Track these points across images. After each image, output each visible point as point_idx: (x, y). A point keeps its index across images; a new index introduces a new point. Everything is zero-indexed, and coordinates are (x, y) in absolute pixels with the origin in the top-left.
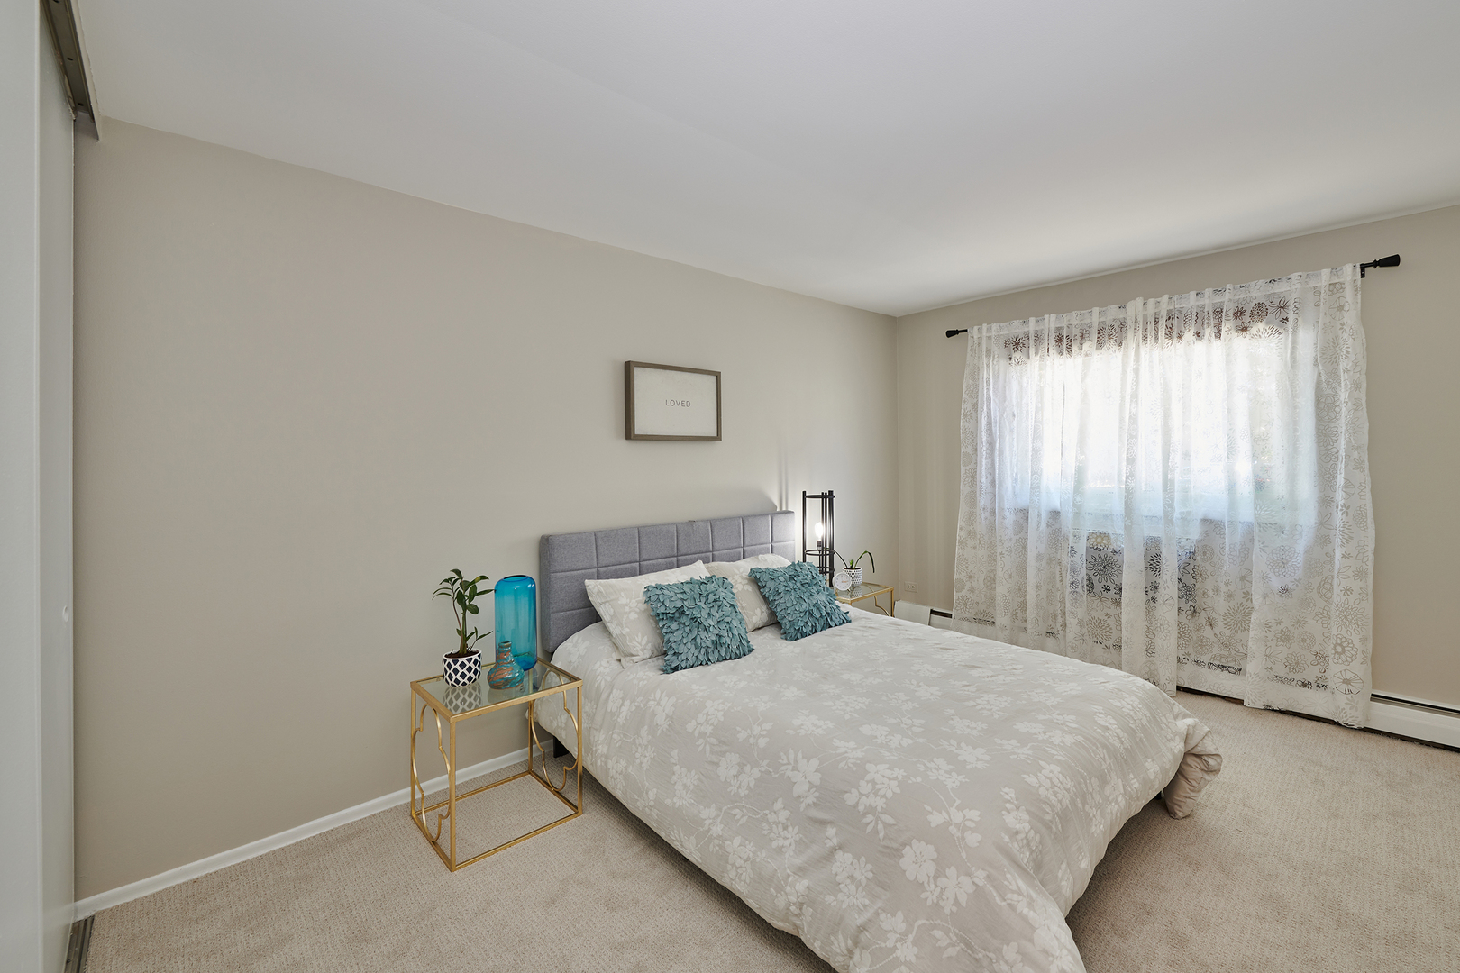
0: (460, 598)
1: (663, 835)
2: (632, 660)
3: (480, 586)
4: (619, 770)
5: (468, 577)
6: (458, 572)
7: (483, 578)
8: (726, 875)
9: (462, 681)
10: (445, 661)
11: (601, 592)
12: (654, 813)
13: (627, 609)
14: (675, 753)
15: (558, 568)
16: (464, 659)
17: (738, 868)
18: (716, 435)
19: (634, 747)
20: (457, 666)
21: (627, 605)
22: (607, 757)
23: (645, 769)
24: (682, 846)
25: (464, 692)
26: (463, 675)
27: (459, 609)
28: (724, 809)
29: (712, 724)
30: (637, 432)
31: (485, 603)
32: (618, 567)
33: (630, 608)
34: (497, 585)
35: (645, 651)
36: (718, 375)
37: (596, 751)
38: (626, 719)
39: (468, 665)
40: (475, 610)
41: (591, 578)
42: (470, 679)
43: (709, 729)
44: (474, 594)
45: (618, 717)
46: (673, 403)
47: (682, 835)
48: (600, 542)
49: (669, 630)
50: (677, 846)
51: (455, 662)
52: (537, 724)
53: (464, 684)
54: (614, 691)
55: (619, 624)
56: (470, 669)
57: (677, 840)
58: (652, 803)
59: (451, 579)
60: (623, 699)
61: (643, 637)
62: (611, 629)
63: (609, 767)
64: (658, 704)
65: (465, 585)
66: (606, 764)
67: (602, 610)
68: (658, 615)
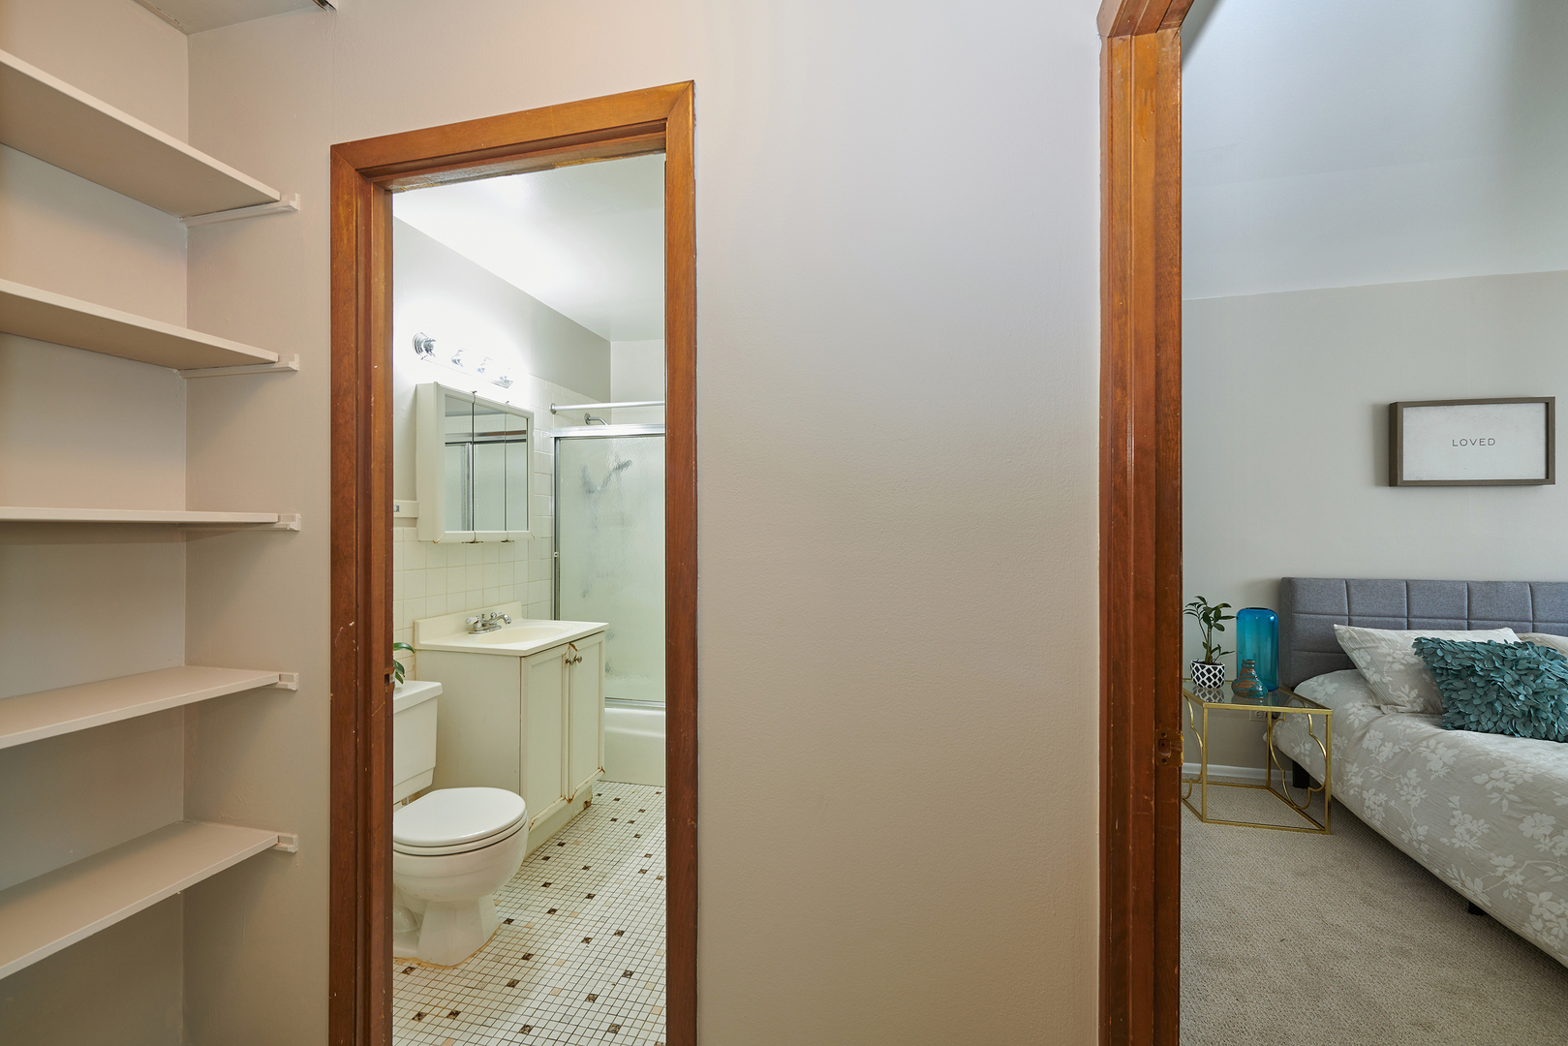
0: (1206, 618)
1: (1436, 872)
2: (1397, 710)
3: (1224, 612)
4: (1378, 803)
5: (1211, 605)
6: (1203, 599)
7: (1226, 605)
8: (1527, 925)
9: (1208, 684)
10: (1193, 665)
11: (1355, 638)
12: (1425, 848)
13: (1390, 659)
14: (1456, 799)
15: (1301, 609)
16: (1210, 667)
17: (1546, 921)
18: (1543, 477)
19: (1398, 785)
20: (1204, 671)
21: (1389, 655)
22: (1362, 788)
23: (1413, 806)
24: (1463, 885)
25: (1210, 693)
26: (1209, 679)
27: (1205, 626)
28: (1527, 863)
29: (1514, 783)
30: (1406, 477)
31: (1230, 626)
32: (1377, 619)
33: (1394, 658)
34: (1239, 613)
35: (1415, 704)
36: (1549, 404)
37: (1348, 780)
38: (1387, 758)
39: (1214, 672)
40: (1222, 628)
41: (1342, 623)
42: (1215, 684)
43: (1509, 786)
44: (1218, 617)
45: (1378, 754)
46: (1464, 443)
47: (1463, 875)
48: (1353, 590)
49: (1450, 687)
50: (1456, 885)
51: (1203, 668)
52: (1276, 748)
53: (1210, 687)
54: (1372, 732)
55: (1379, 672)
56: (1215, 676)
57: (1456, 879)
58: (1422, 838)
59: (1195, 604)
60: (1383, 740)
61: (1411, 689)
62: (1367, 675)
63: (1364, 796)
64: (1433, 752)
65: (1208, 611)
66: (1361, 794)
67: (1355, 656)
68: (1435, 669)
